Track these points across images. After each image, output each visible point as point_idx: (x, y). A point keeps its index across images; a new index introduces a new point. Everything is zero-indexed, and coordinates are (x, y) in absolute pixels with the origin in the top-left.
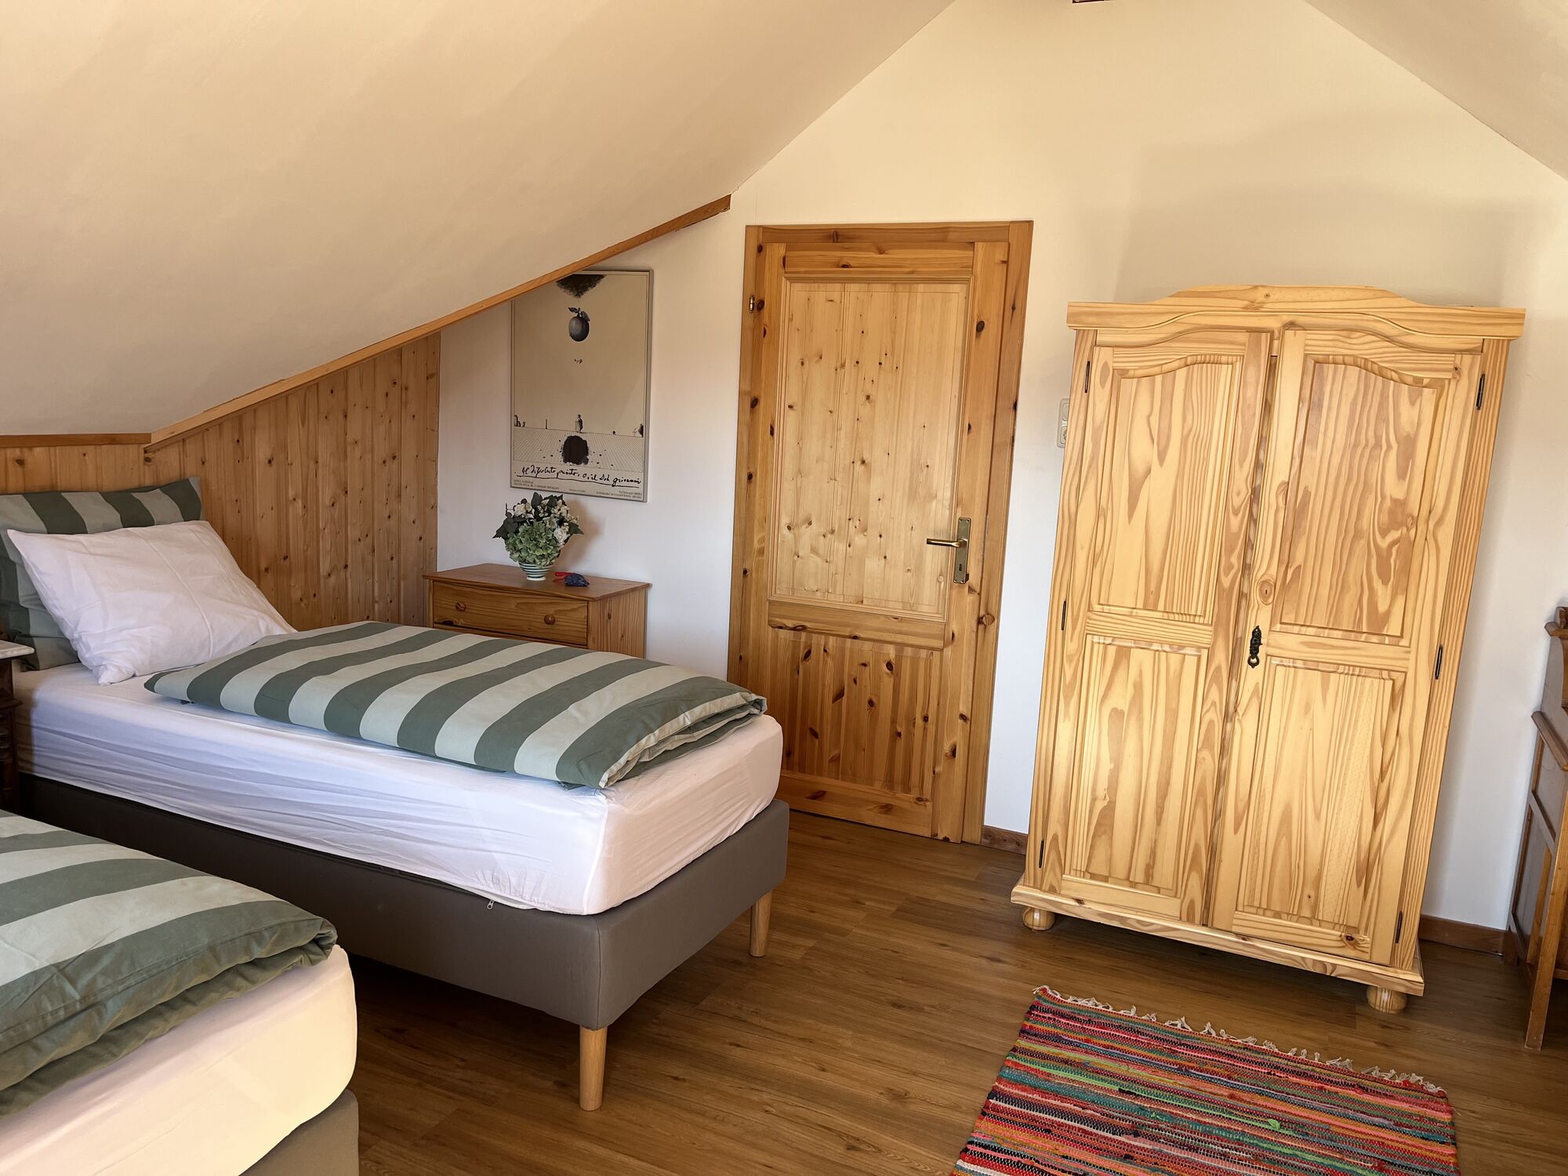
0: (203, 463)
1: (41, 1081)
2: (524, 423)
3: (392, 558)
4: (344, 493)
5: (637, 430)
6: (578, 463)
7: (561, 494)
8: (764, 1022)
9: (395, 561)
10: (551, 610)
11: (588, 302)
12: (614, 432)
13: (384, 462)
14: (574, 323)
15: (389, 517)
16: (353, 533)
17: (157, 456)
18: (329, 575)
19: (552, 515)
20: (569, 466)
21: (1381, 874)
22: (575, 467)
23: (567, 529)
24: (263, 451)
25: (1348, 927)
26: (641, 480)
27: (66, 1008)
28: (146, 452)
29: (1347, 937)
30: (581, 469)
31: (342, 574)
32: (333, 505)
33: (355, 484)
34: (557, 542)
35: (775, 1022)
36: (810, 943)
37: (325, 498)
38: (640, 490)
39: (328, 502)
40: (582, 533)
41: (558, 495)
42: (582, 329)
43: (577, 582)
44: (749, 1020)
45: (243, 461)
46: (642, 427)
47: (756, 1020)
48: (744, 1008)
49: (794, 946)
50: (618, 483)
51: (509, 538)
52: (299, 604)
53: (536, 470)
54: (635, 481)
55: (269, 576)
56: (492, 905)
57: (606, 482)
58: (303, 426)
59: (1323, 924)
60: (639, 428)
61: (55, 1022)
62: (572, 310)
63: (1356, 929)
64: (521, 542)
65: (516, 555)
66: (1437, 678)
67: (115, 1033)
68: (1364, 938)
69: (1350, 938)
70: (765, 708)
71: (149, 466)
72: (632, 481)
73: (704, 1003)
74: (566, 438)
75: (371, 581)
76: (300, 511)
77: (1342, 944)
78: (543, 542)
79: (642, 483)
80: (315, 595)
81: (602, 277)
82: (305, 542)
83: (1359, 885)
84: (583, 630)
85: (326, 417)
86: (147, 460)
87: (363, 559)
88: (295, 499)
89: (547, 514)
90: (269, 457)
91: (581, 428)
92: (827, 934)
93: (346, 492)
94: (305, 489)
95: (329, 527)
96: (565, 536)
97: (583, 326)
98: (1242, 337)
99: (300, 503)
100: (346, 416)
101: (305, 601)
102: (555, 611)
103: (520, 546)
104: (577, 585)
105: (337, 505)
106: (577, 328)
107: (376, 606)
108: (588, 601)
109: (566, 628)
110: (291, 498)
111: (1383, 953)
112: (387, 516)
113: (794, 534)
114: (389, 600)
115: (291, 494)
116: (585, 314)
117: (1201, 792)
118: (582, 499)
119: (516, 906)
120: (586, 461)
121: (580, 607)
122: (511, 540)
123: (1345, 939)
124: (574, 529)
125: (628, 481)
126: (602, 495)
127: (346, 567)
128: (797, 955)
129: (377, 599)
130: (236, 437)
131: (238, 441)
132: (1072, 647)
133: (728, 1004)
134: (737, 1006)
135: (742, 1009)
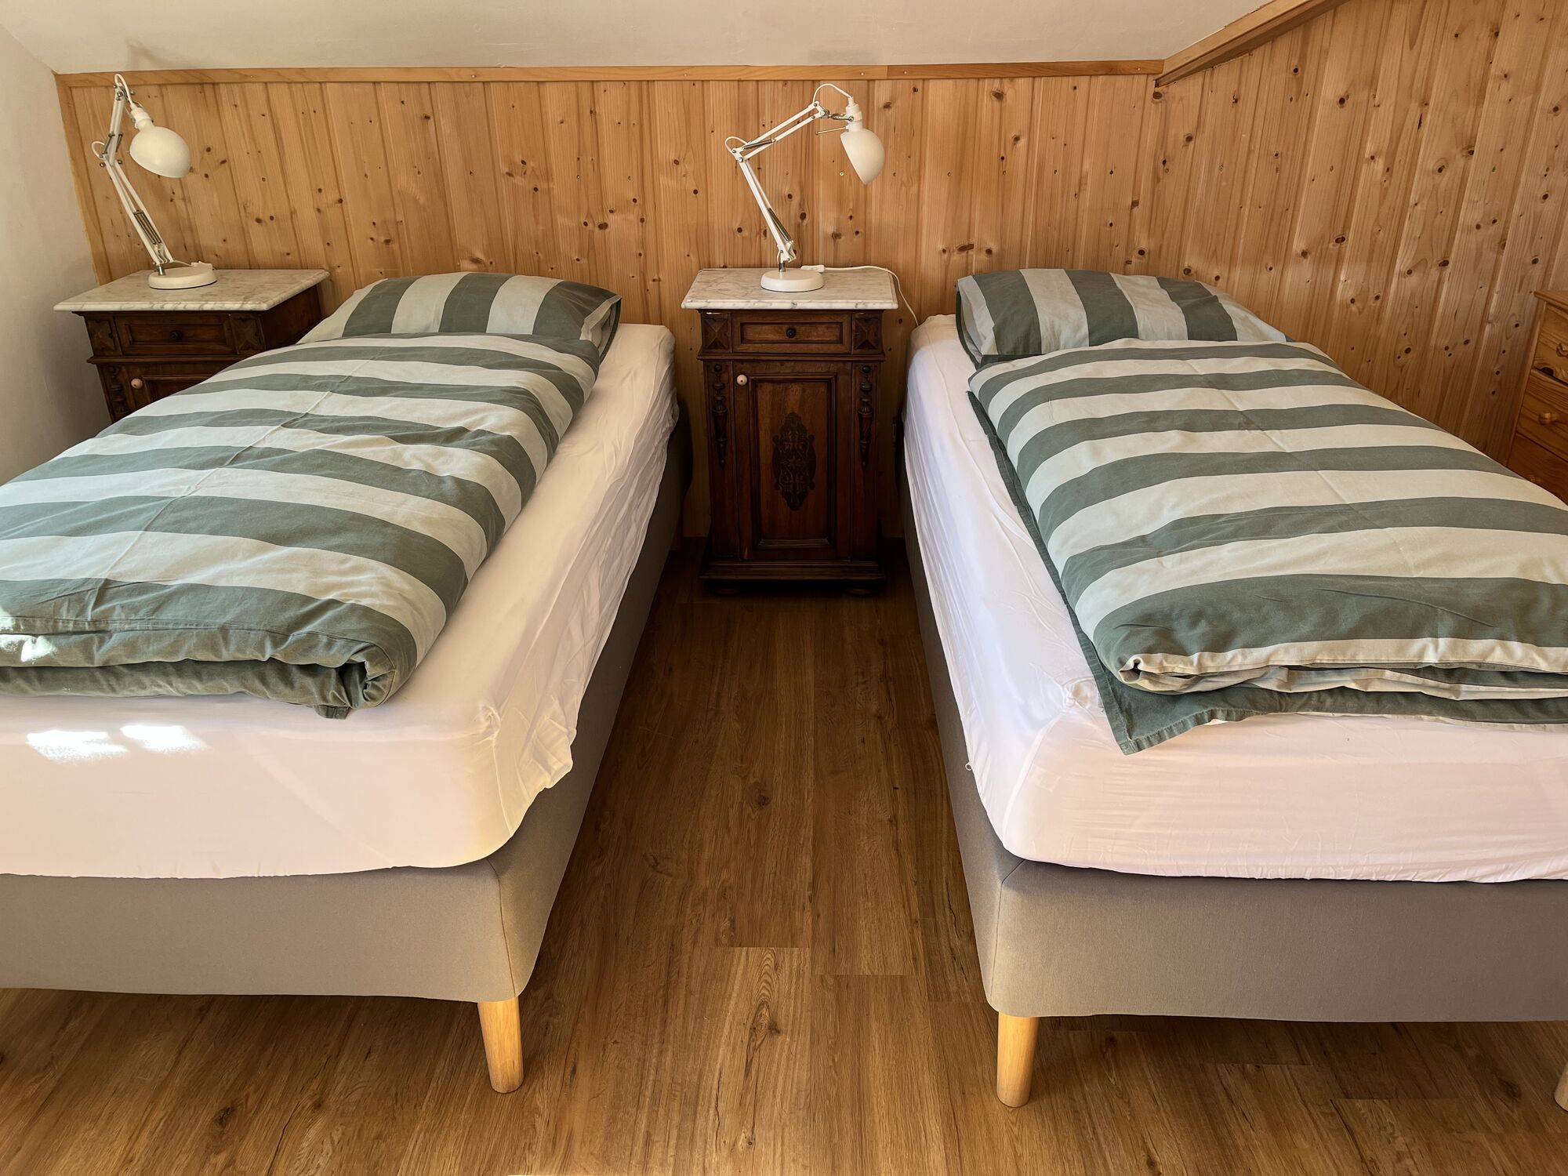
0: (1236, 101)
3: (1535, 261)
4: (1465, 153)
9: (1538, 266)
13: (1556, 109)
15: (1545, 197)
16: (1469, 215)
17: (1174, 90)
18: (1410, 272)
24: (1331, 88)
27: (76, 622)
28: (1157, 85)
31: (1434, 273)
32: (1440, 170)
33: (1487, 140)
37: (1428, 160)
39: (1432, 165)
45: (1297, 100)
52: (1348, 306)
55: (1306, 263)
58: (1411, 47)
61: (64, 630)
71: (1157, 103)
75: (1485, 289)
76: (1379, 175)
80: (1377, 298)
82: (1377, 220)
85: (1456, 36)
86: (1157, 95)
87: (1479, 255)
88: (1373, 158)
90: (1341, 93)
93: (1472, 153)
94: (1395, 141)
95: (1425, 202)
99: (1379, 165)
100: (1497, 34)
101: (1358, 304)
105: (1447, 173)
107: (1488, 328)
110: (1367, 156)
112: (1541, 194)
114: (1513, 322)
115: (1369, 149)
127: (1445, 263)
129: (1490, 319)
130: (1295, 63)
131: (1296, 70)
133: (1393, 1133)
134: (1404, 1148)
135: (1399, 1160)
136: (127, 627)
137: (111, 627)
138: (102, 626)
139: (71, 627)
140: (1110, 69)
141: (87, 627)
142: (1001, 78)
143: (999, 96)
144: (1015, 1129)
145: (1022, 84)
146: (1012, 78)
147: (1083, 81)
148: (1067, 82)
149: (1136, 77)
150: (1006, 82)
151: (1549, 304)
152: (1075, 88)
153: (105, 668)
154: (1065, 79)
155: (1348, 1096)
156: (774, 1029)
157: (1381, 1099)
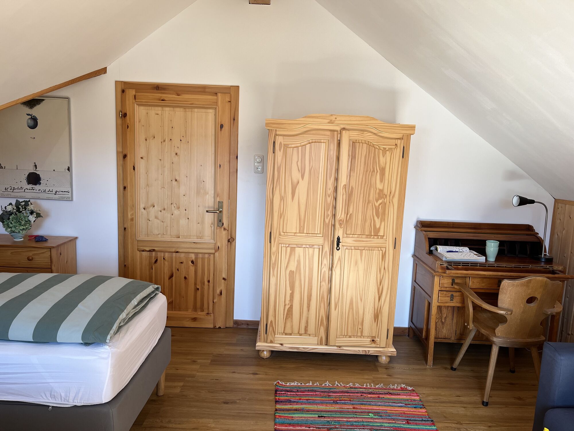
2: (5, 167)
5: (66, 169)
6: (36, 184)
7: (29, 199)
8: (174, 426)
10: (30, 254)
11: (36, 111)
12: (54, 170)
14: (29, 121)
19: (27, 210)
20: (31, 186)
21: (382, 317)
22: (34, 186)
23: (35, 216)
25: (372, 337)
26: (70, 191)
29: (372, 340)
30: (37, 187)
34: (30, 222)
35: (179, 424)
36: (181, 384)
38: (70, 195)
40: (43, 217)
41: (28, 200)
42: (34, 123)
43: (41, 239)
44: (168, 426)
46: (69, 168)
47: (170, 425)
48: (163, 421)
49: (175, 387)
50: (57, 193)
51: (4, 222)
53: (13, 188)
54: (67, 192)
56: (51, 408)
57: (51, 193)
59: (365, 337)
60: (67, 168)
62: (28, 115)
63: (375, 337)
64: (11, 223)
65: (9, 230)
66: (395, 248)
68: (377, 339)
69: (373, 341)
70: (160, 290)
72: (65, 192)
73: (144, 423)
74: (28, 173)
77: (371, 343)
78: (23, 222)
79: (70, 193)
81: (43, 100)
83: (375, 321)
84: (48, 262)
89: (24, 210)
91: (36, 168)
92: (186, 378)
96: (34, 219)
97: (34, 122)
98: (328, 133)
102: (33, 254)
103: (11, 226)
104: (42, 241)
106: (31, 123)
108: (50, 248)
109: (39, 262)
111: (383, 344)
113: (147, 211)
116: (35, 117)
117: (323, 297)
118: (39, 201)
119: (67, 406)
120: (40, 184)
121: (47, 251)
122: (5, 223)
123: (372, 341)
124: (38, 215)
125: (63, 192)
126: (49, 199)
128: (178, 391)
132: (274, 249)
133: (155, 421)
134: (160, 421)
135: (162, 422)
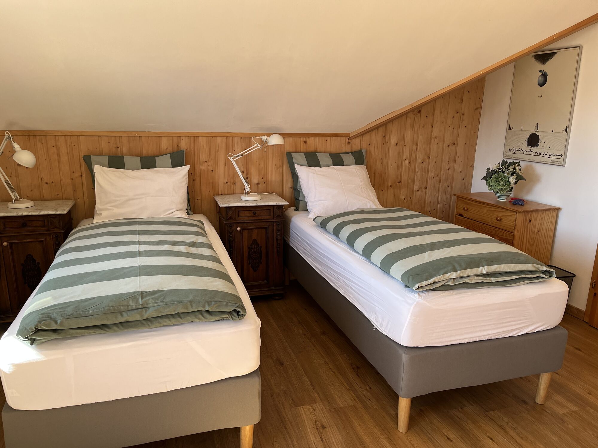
0: (370, 144)
1: (122, 326)
2: (512, 128)
3: (448, 186)
4: (428, 158)
5: (564, 130)
6: (534, 147)
9: (449, 188)
10: (500, 214)
12: (553, 131)
13: (449, 146)
15: (449, 169)
16: (431, 175)
17: (353, 141)
18: (418, 191)
20: (529, 148)
22: (532, 148)
24: (394, 141)
26: (563, 155)
27: (136, 305)
28: (348, 140)
30: (535, 149)
31: (424, 190)
32: (423, 163)
33: (433, 154)
34: (510, 183)
37: (419, 159)
38: (562, 160)
39: (420, 161)
40: (525, 180)
43: (518, 202)
45: (385, 144)
46: (567, 128)
48: (510, 424)
50: (551, 157)
52: (403, 201)
55: (392, 188)
56: (375, 328)
57: (546, 156)
58: (412, 130)
60: (565, 128)
61: (131, 309)
62: (540, 71)
67: (151, 319)
70: (555, 275)
71: (349, 145)
72: (558, 155)
75: (437, 195)
76: (408, 164)
79: (563, 157)
80: (411, 198)
81: (556, 53)
82: (408, 176)
84: (513, 226)
85: (423, 127)
86: (349, 143)
87: (434, 186)
88: (405, 160)
90: (396, 142)
91: (538, 129)
93: (430, 158)
94: (411, 155)
95: (420, 171)
97: (544, 79)
99: (407, 162)
100: (433, 127)
101: (406, 200)
104: (518, 204)
105: (424, 163)
106: (541, 79)
107: (439, 205)
109: (506, 224)
110: (404, 159)
112: (448, 169)
114: (445, 204)
115: (404, 157)
116: (546, 73)
118: (534, 165)
120: (538, 146)
121: (513, 214)
124: (519, 178)
125: (556, 155)
126: (543, 162)
127: (426, 188)
129: (439, 203)
130: (384, 134)
131: (384, 136)
134: (507, 421)
136: (155, 305)
137: (148, 306)
138: (145, 306)
139: (134, 307)
140: (336, 135)
141: (140, 307)
142: (306, 137)
143: (305, 142)
144: (408, 438)
145: (312, 139)
146: (309, 137)
147: (329, 138)
148: (324, 139)
149: (343, 137)
150: (307, 138)
151: (458, 197)
152: (327, 140)
153: (147, 320)
154: (324, 138)
155: (487, 411)
156: (324, 427)
157: (495, 410)
